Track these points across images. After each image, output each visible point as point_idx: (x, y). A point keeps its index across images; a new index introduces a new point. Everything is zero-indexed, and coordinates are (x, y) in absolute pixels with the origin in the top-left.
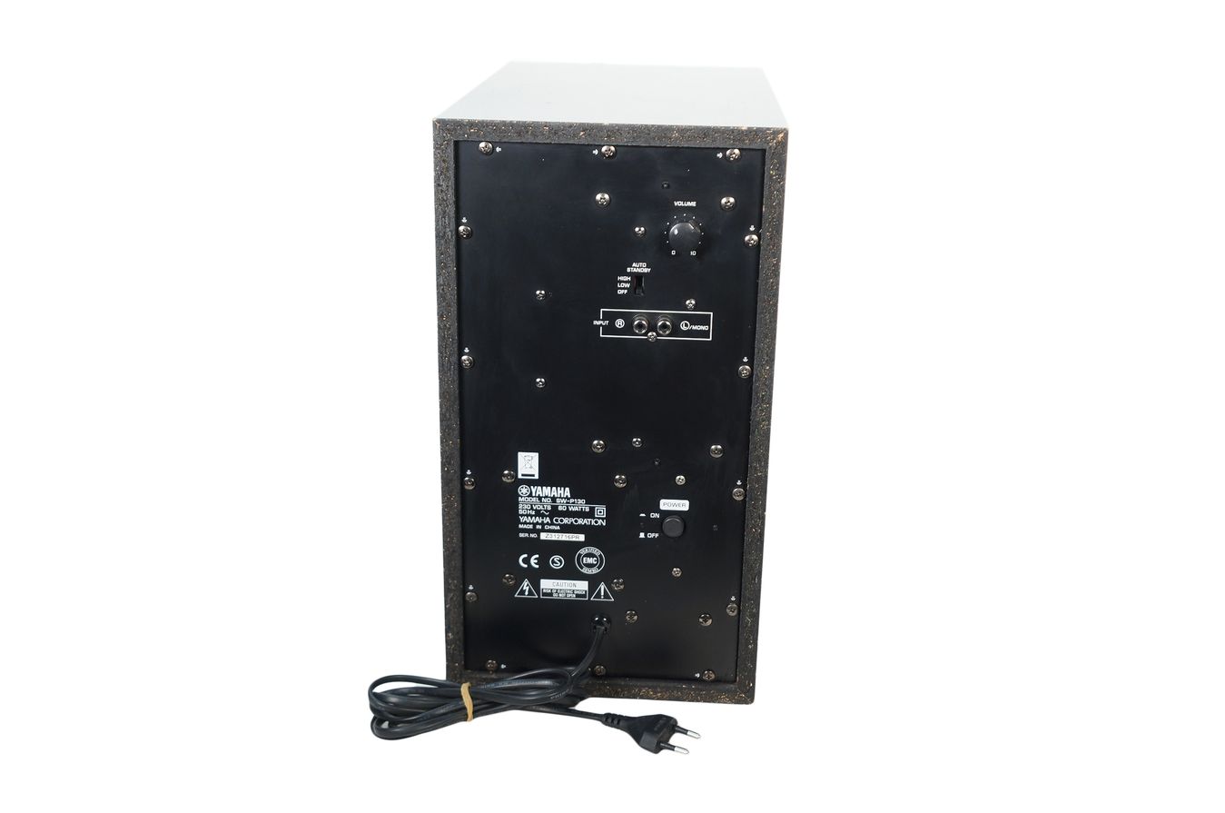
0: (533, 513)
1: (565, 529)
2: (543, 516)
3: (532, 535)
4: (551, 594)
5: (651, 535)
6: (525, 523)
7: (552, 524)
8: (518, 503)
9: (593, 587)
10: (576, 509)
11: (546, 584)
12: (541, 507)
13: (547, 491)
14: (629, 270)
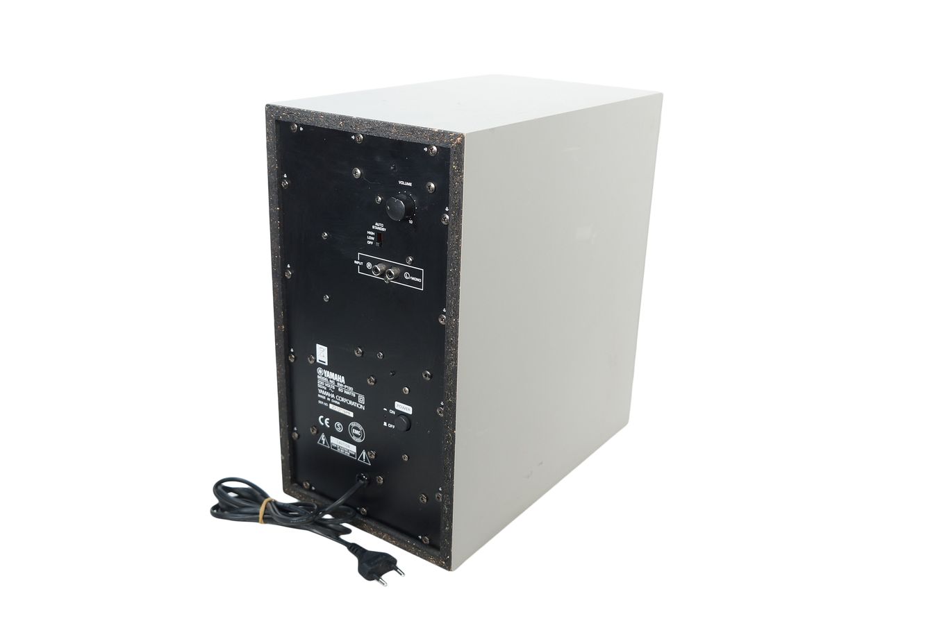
0: (325, 389)
1: (343, 405)
2: (331, 393)
3: (326, 404)
4: (336, 448)
5: (391, 426)
6: (321, 394)
7: (335, 399)
8: (317, 379)
9: (359, 452)
10: (348, 393)
11: (334, 440)
12: (329, 386)
13: (332, 375)
14: (373, 227)
